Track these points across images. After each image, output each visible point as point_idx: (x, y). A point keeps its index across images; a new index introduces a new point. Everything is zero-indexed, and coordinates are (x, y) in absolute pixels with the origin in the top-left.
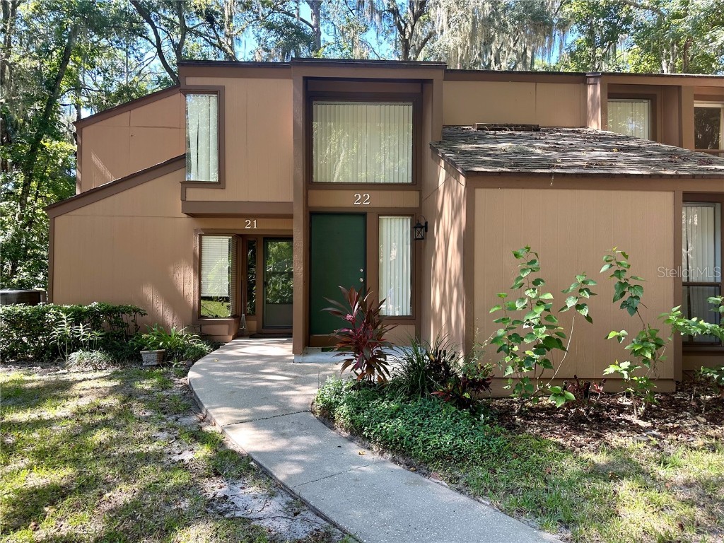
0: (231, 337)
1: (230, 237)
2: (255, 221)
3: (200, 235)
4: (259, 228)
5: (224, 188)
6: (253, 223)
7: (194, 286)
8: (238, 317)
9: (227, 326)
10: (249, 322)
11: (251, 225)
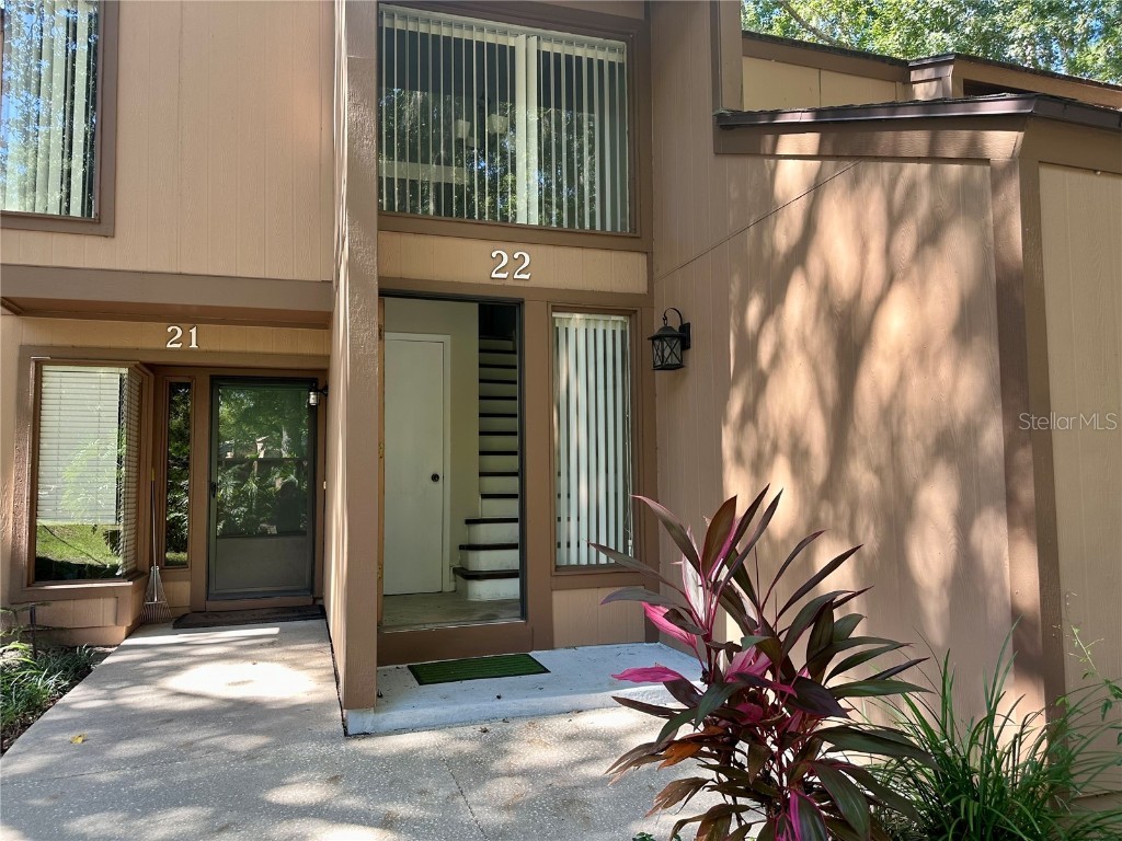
0: (123, 631)
1: (125, 371)
2: (193, 331)
3: (37, 362)
4: (204, 348)
5: (110, 235)
6: (186, 335)
7: (18, 497)
8: (143, 573)
9: (110, 603)
10: (171, 585)
11: (183, 341)
